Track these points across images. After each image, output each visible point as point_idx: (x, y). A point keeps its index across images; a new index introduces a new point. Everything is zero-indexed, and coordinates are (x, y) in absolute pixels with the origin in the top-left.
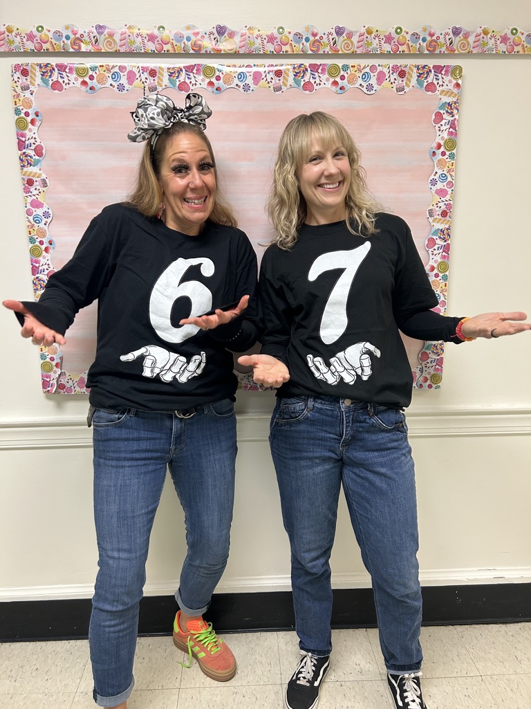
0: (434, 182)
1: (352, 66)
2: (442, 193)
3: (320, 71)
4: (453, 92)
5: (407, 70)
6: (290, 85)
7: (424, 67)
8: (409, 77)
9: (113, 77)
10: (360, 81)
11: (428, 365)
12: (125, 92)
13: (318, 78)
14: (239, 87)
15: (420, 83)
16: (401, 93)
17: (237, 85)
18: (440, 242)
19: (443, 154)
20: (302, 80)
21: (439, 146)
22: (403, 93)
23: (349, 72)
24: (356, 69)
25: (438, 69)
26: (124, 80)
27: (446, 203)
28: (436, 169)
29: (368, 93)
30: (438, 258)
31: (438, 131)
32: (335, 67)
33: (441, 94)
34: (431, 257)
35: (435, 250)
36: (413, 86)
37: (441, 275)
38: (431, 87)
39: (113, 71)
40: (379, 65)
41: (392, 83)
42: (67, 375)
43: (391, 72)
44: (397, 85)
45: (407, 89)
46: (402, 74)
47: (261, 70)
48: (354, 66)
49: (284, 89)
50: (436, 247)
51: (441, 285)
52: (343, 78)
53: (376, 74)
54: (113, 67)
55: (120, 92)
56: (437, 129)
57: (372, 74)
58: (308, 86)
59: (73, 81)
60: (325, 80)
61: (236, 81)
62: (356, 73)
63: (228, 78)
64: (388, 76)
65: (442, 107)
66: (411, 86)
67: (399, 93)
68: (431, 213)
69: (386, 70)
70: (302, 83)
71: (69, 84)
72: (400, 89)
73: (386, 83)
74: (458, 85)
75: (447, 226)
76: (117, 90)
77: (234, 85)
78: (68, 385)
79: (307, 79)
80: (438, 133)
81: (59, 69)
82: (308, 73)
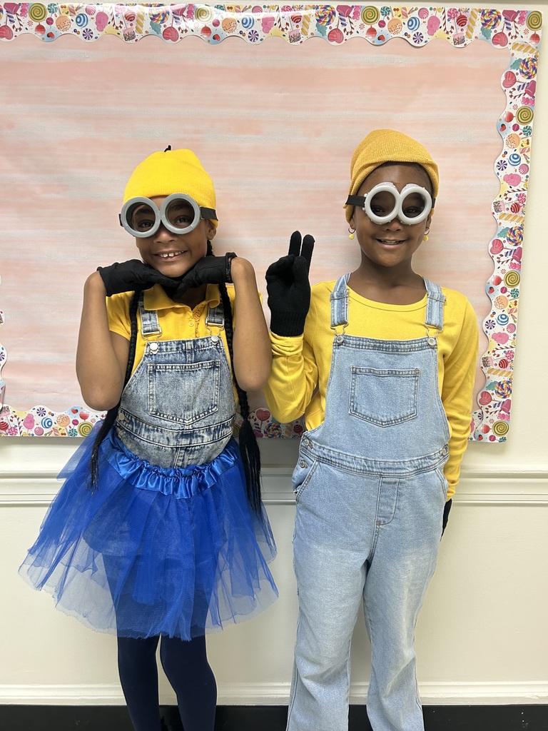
0: (502, 166)
1: (395, 10)
2: (512, 179)
3: (351, 15)
4: (530, 46)
5: (468, 15)
6: (312, 34)
7: (491, 12)
8: (471, 25)
9: (78, 20)
10: (405, 29)
11: (490, 410)
12: (93, 40)
13: (348, 24)
14: (244, 35)
15: (485, 33)
16: (459, 46)
17: (241, 32)
18: (509, 246)
19: (516, 128)
20: (328, 27)
21: (510, 117)
22: (463, 45)
23: (390, 16)
24: (400, 13)
25: (510, 15)
26: (92, 25)
27: (519, 193)
28: (506, 148)
29: (416, 45)
30: (507, 267)
31: (508, 97)
32: (373, 10)
33: (513, 48)
34: (497, 265)
35: (502, 256)
36: (476, 37)
37: (509, 289)
38: (500, 39)
39: (78, 13)
40: (431, 9)
41: (447, 33)
42: (11, 410)
43: (447, 18)
44: (454, 36)
45: (468, 41)
46: (462, 21)
47: (274, 14)
48: (398, 10)
49: (303, 38)
50: (503, 252)
51: (509, 304)
52: (382, 24)
53: (427, 20)
54: (78, 8)
55: (87, 40)
56: (508, 94)
57: (421, 21)
58: (335, 36)
59: (25, 25)
60: (358, 27)
61: (240, 27)
62: (400, 18)
63: (229, 24)
64: (442, 23)
65: (515, 65)
66: (473, 37)
67: (457, 46)
68: (497, 207)
69: (440, 16)
70: (328, 31)
71: (20, 29)
72: (459, 41)
73: (440, 32)
74: (535, 37)
75: (518, 225)
76: (83, 38)
77: (236, 33)
78: (11, 425)
79: (334, 25)
80: (509, 100)
81: (9, 10)
82: (336, 18)
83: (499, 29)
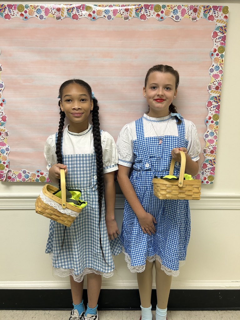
0: (212, 71)
1: (168, 6)
2: (216, 76)
3: (150, 8)
4: (223, 21)
5: (198, 8)
6: (133, 16)
7: (207, 7)
8: (199, 12)
9: (37, 11)
10: (172, 14)
11: (207, 171)
12: (43, 20)
13: (148, 12)
14: (105, 17)
15: (205, 15)
16: (194, 21)
17: (104, 16)
18: (214, 104)
19: (218, 55)
20: (140, 13)
21: (215, 51)
22: (196, 21)
23: (166, 9)
24: (170, 7)
25: (215, 8)
26: (43, 13)
27: (219, 82)
28: (213, 63)
29: (176, 21)
30: (213, 113)
31: (214, 42)
32: (159, 6)
33: (217, 22)
34: (210, 111)
35: (211, 108)
36: (201, 17)
37: (215, 122)
38: (211, 18)
39: (37, 8)
40: (183, 6)
41: (189, 15)
42: (12, 171)
43: (189, 9)
44: (192, 17)
45: (198, 19)
46: (195, 10)
47: (118, 8)
48: (169, 6)
49: (130, 18)
50: (212, 106)
51: (214, 127)
52: (162, 12)
53: (181, 10)
54: (37, 6)
55: (41, 20)
56: (214, 41)
57: (179, 10)
58: (143, 17)
59: (16, 14)
60: (152, 14)
61: (104, 14)
62: (170, 10)
63: (99, 12)
64: (187, 11)
65: (217, 29)
66: (200, 17)
67: (193, 21)
68: (210, 88)
69: (186, 8)
70: (140, 15)
71: (14, 15)
72: (194, 19)
73: (186, 15)
74: (226, 17)
75: (218, 95)
76: (39, 19)
77: (102, 16)
78: (13, 177)
79: (142, 13)
80: (215, 43)
81: (9, 7)
82: (143, 10)
83: (211, 14)
